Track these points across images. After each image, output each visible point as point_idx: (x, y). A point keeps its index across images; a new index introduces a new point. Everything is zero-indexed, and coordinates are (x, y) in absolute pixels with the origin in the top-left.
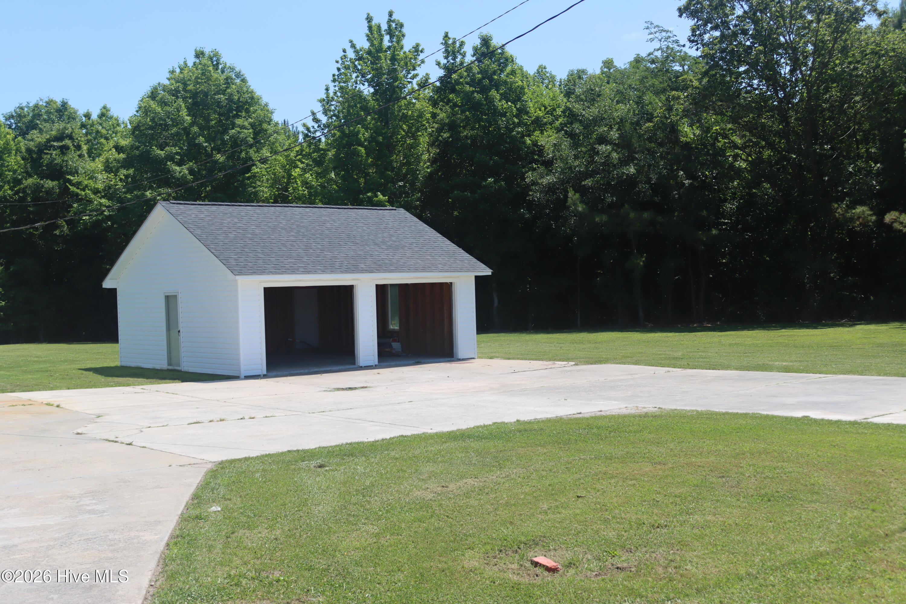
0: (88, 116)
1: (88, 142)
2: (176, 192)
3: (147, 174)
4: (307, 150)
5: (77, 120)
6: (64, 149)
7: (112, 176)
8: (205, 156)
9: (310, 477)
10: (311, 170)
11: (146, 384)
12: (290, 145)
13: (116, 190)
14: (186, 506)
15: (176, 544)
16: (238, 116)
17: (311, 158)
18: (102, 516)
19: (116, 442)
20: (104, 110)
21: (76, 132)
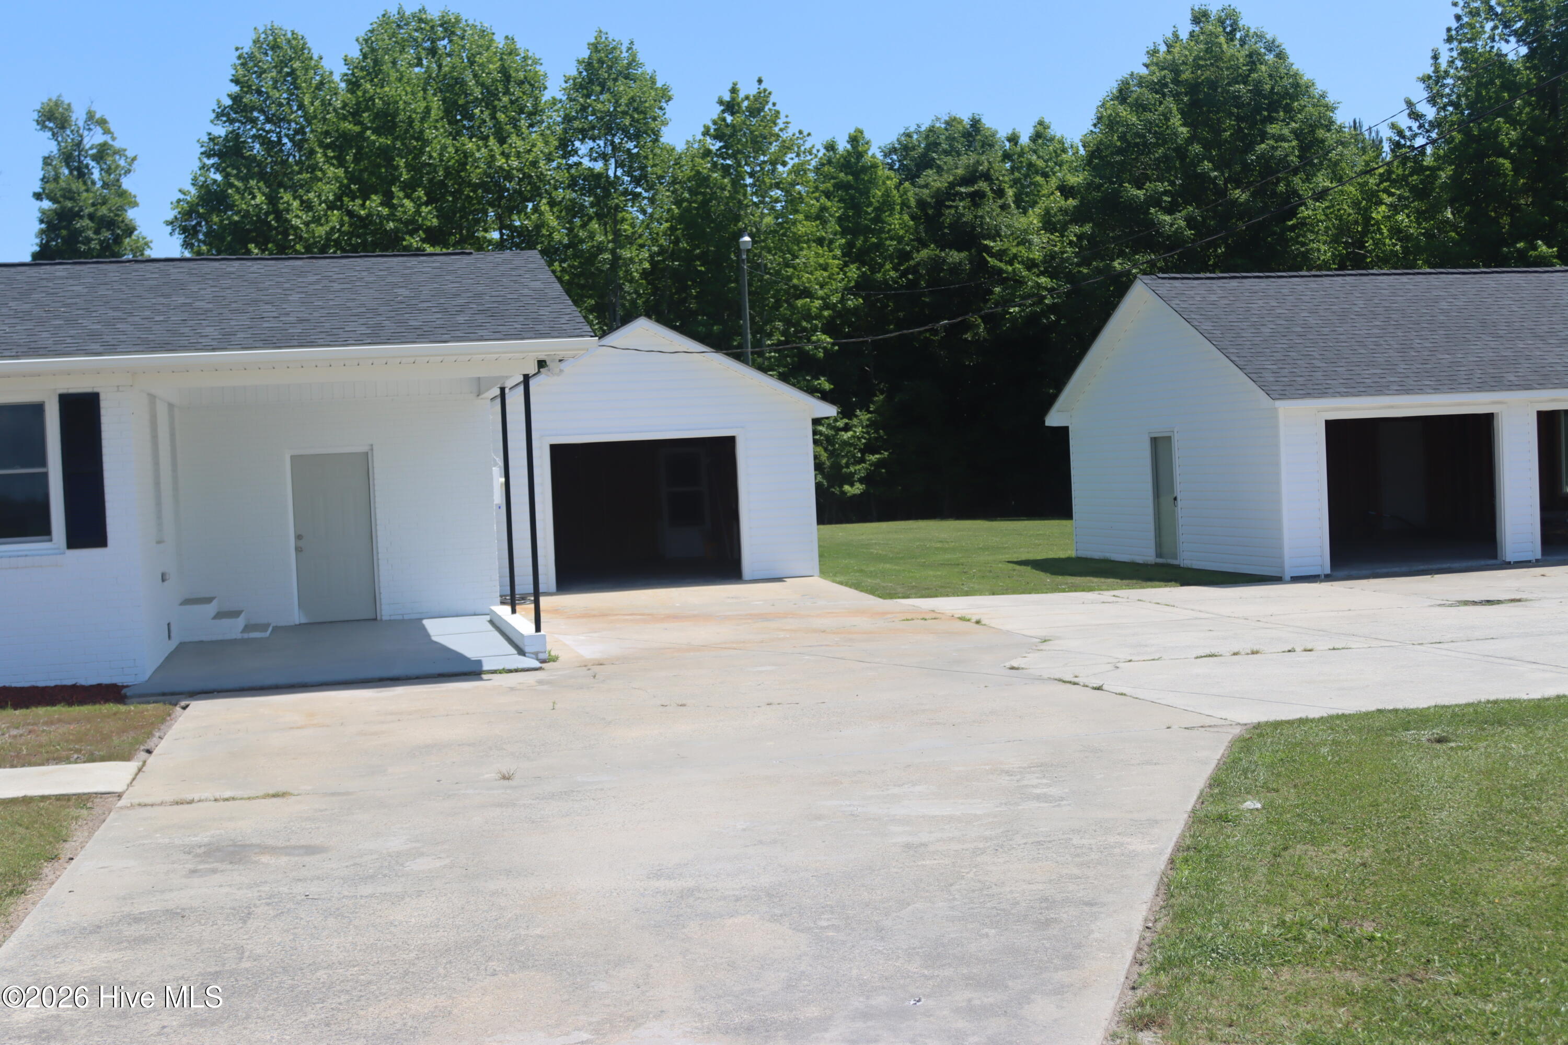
0: (1013, 139)
1: (1015, 183)
2: (1165, 259)
3: (1113, 231)
4: (1400, 171)
5: (997, 147)
6: (977, 198)
7: (1055, 237)
8: (1214, 194)
9: (1422, 759)
10: (1407, 207)
11: (1121, 588)
12: (1367, 164)
13: (1063, 260)
14: (1199, 798)
15: (1187, 861)
16: (1271, 120)
17: (1407, 184)
18: (1059, 805)
19: (1075, 684)
20: (1040, 128)
21: (996, 168)
